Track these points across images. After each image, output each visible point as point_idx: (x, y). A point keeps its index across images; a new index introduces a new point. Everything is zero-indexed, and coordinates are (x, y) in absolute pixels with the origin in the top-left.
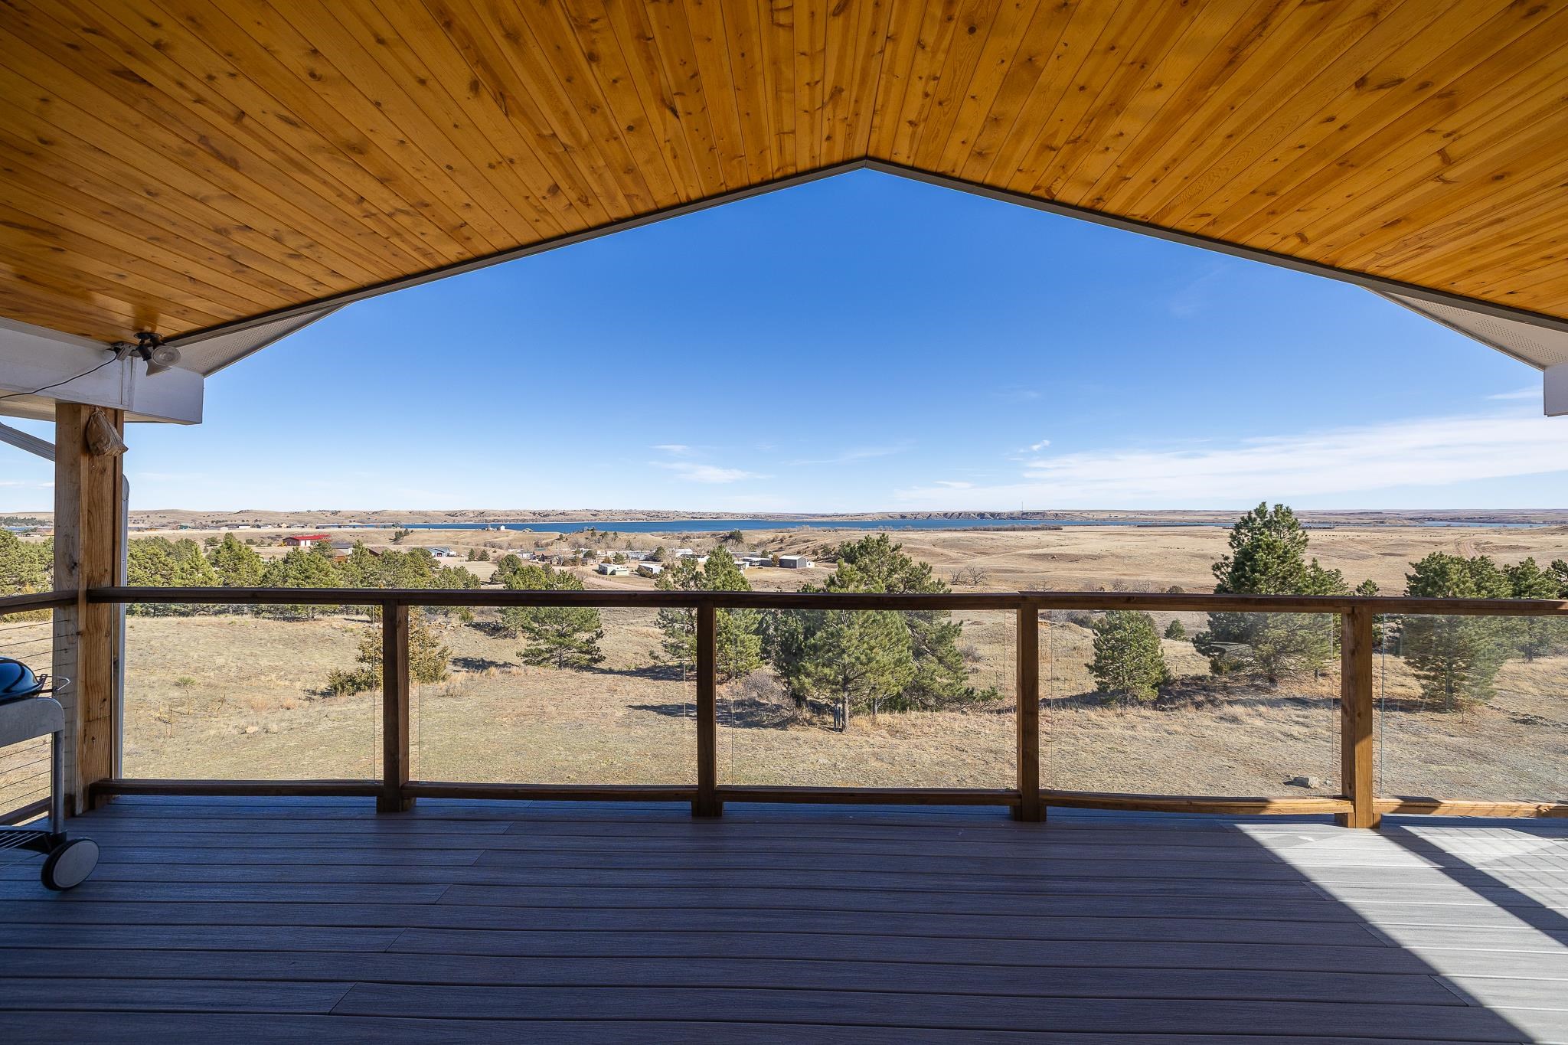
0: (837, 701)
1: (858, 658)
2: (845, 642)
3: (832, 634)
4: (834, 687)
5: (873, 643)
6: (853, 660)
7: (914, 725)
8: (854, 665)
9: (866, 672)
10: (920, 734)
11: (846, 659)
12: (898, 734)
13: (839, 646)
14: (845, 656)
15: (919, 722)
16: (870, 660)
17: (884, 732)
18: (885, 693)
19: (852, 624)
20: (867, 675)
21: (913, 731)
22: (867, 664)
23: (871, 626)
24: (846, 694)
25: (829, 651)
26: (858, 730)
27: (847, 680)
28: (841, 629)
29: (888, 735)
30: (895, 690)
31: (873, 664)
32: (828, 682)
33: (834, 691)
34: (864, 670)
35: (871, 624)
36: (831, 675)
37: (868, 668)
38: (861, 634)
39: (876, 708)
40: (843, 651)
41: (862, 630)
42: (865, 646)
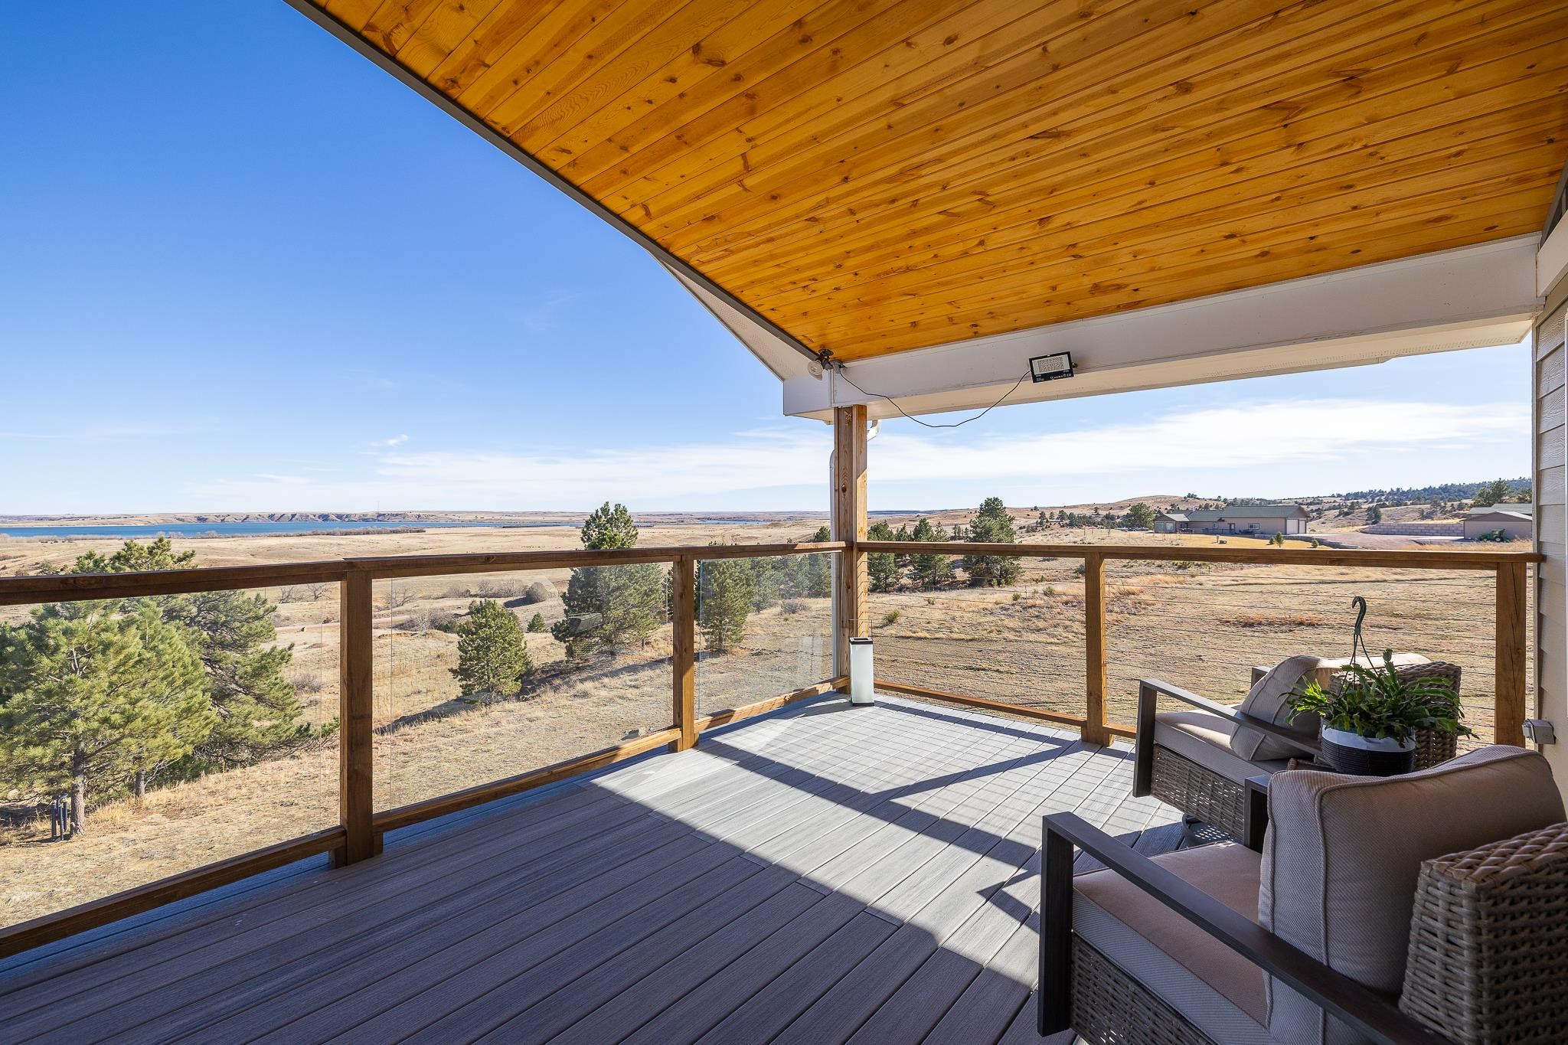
0: (56, 795)
1: (106, 720)
2: (78, 700)
3: (49, 693)
4: (53, 774)
5: (135, 694)
6: (95, 725)
7: (213, 793)
8: (96, 731)
9: (123, 737)
10: (222, 802)
11: (80, 725)
12: (184, 813)
13: (63, 709)
14: (78, 722)
15: (221, 787)
16: (129, 719)
17: (157, 817)
18: (161, 761)
19: (93, 672)
20: (123, 741)
21: (211, 800)
22: (123, 726)
23: (133, 670)
24: (79, 780)
25: (43, 719)
26: (105, 827)
27: (80, 758)
28: (71, 681)
29: (164, 819)
30: (179, 753)
31: (138, 723)
32: (41, 768)
33: (51, 782)
34: (118, 736)
35: (133, 666)
36: (44, 756)
37: (127, 732)
38: (111, 684)
39: (143, 785)
40: (74, 715)
41: (114, 678)
42: (121, 700)
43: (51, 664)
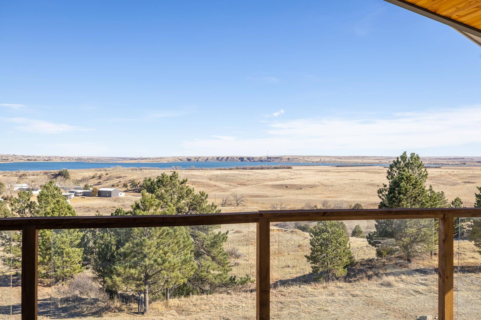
0: (140, 292)
1: (155, 261)
2: (146, 249)
3: (137, 245)
4: (138, 282)
5: (166, 249)
6: (152, 262)
7: (195, 305)
8: (152, 265)
9: (161, 270)
10: (199, 310)
11: (147, 262)
12: (184, 312)
13: (142, 253)
14: (146, 259)
15: (198, 302)
16: (164, 261)
17: (174, 312)
18: (175, 284)
19: (151, 236)
20: (162, 272)
21: (194, 309)
22: (162, 265)
23: (165, 238)
24: (147, 287)
25: (135, 256)
26: (155, 312)
27: (147, 277)
28: (144, 240)
29: (176, 314)
30: (182, 281)
31: (167, 264)
32: (134, 279)
33: (138, 286)
34: (160, 269)
35: (165, 236)
36: (135, 274)
37: (163, 267)
38: (158, 243)
39: (169, 295)
40: (145, 256)
41: (159, 240)
42: (161, 251)
43: (138, 231)
